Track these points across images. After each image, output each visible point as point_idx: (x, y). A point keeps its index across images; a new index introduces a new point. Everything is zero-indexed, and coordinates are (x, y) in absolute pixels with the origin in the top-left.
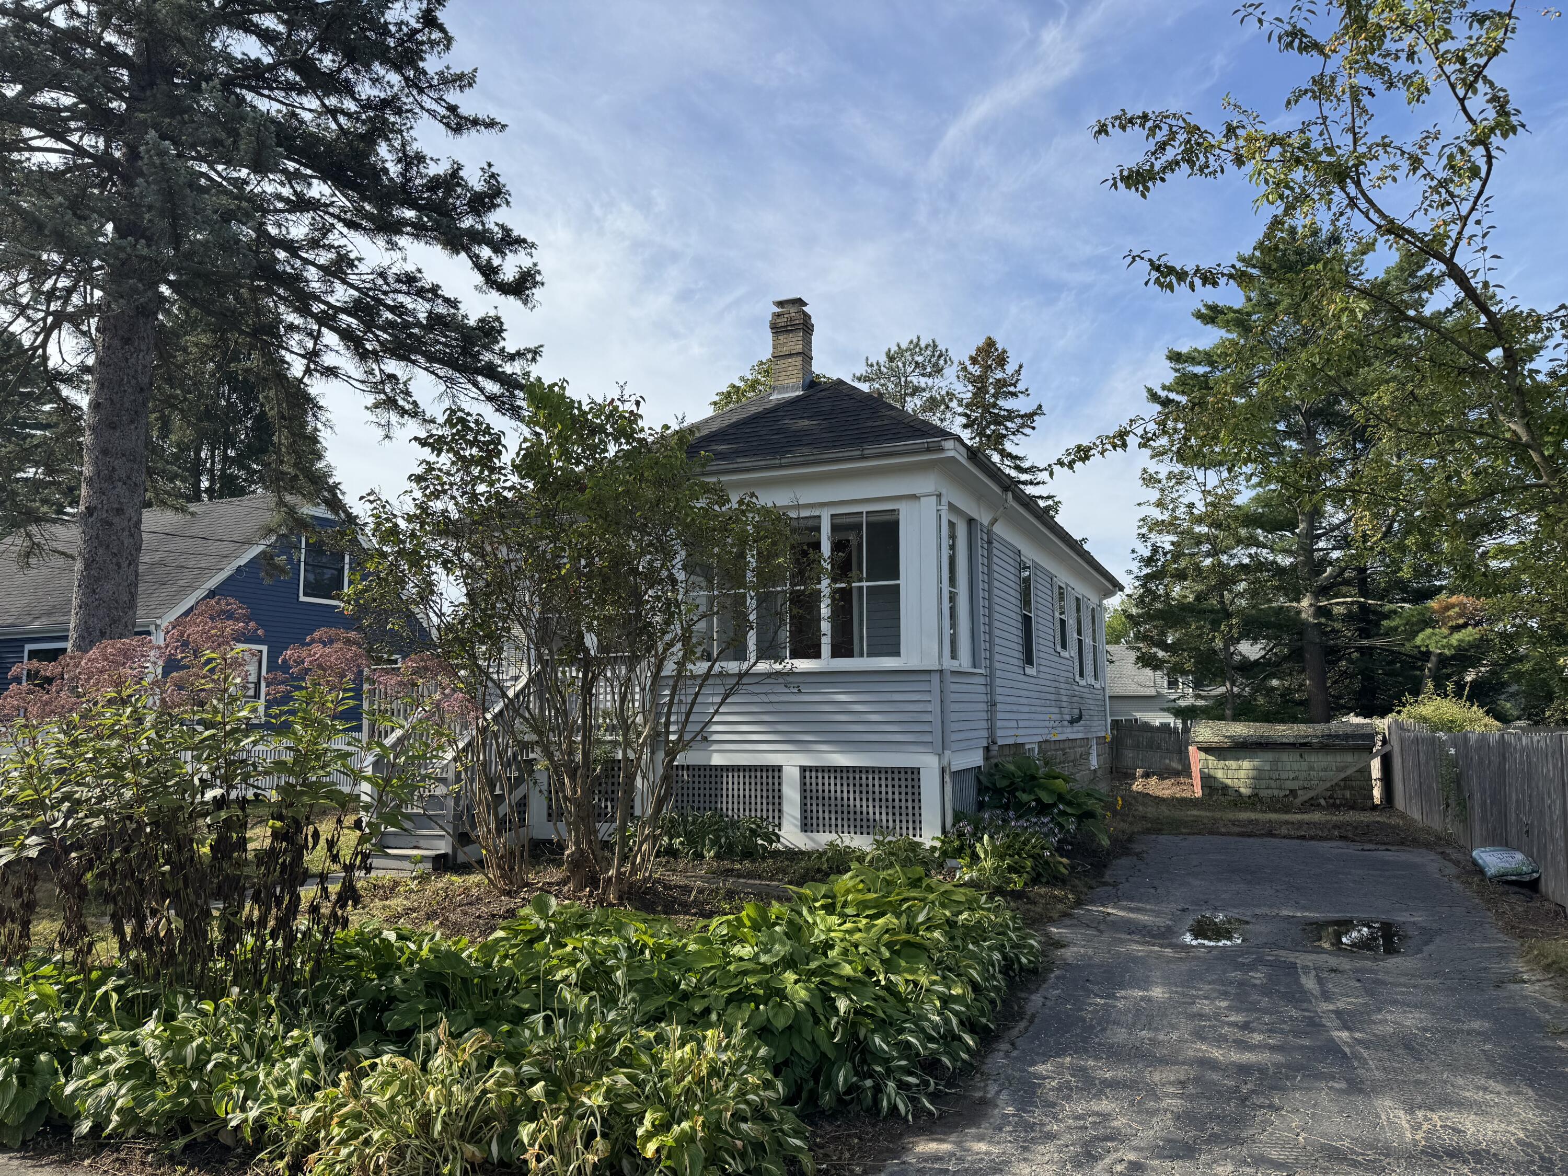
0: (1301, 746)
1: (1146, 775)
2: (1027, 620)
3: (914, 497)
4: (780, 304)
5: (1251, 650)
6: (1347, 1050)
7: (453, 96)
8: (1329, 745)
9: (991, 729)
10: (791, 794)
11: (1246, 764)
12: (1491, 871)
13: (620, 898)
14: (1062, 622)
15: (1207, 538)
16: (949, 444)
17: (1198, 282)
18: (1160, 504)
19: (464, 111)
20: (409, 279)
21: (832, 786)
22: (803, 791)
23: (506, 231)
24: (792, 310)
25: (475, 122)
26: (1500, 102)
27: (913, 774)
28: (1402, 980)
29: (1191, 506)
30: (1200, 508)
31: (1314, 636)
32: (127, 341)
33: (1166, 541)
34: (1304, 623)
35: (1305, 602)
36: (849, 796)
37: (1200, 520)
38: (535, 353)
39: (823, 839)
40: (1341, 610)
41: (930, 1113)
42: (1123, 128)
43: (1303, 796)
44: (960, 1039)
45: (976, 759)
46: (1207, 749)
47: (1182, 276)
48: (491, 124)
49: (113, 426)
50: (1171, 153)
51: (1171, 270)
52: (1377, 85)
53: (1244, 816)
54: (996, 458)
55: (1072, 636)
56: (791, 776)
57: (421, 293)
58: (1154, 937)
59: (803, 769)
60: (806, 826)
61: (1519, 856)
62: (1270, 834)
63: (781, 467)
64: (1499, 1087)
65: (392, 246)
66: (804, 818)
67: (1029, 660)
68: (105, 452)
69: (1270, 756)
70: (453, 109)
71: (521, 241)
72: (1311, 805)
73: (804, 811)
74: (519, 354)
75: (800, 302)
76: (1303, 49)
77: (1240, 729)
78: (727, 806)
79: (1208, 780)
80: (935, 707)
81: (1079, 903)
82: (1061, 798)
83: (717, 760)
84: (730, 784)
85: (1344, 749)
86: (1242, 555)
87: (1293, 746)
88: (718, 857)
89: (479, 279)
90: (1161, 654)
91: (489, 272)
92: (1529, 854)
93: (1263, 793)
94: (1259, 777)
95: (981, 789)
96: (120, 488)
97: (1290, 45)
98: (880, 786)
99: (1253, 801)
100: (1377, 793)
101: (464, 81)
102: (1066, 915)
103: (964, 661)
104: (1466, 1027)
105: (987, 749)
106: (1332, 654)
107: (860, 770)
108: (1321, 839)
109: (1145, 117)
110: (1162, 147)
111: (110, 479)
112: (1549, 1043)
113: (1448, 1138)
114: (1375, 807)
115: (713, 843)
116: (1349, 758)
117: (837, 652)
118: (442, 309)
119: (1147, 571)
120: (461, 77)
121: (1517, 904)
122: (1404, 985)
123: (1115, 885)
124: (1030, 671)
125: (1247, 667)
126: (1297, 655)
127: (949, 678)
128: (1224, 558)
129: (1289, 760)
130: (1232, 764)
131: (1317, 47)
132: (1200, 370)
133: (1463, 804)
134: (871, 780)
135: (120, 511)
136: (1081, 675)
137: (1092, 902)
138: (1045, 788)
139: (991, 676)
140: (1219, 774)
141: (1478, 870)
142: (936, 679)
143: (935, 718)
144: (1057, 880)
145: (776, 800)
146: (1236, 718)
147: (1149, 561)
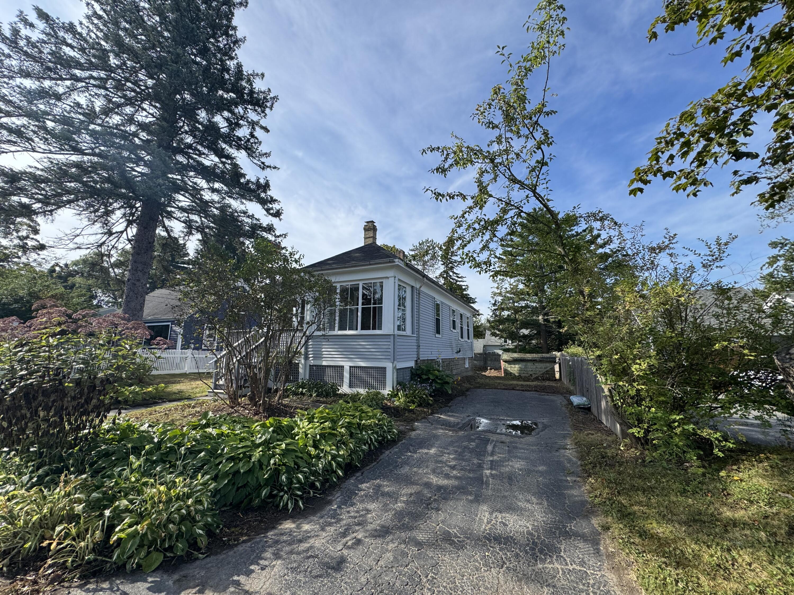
0: (533, 361)
1: (491, 369)
2: (438, 321)
3: (387, 278)
4: (367, 222)
5: (525, 332)
6: (485, 479)
7: (263, 160)
8: (541, 361)
9: (418, 354)
10: (346, 375)
11: (517, 366)
12: (575, 404)
13: (264, 411)
14: (454, 321)
15: (511, 298)
16: (396, 260)
17: (448, 198)
18: (498, 288)
19: (266, 164)
20: (245, 213)
21: (359, 372)
22: (350, 374)
23: (272, 198)
24: (370, 224)
25: (269, 167)
26: (546, 134)
27: (383, 370)
28: (525, 446)
29: (506, 288)
30: (509, 289)
31: (543, 328)
32: (145, 228)
33: (499, 299)
34: (541, 324)
35: (540, 317)
36: (364, 376)
37: (507, 292)
38: (285, 235)
39: (355, 390)
40: (552, 320)
41: (300, 508)
42: (431, 151)
43: (534, 376)
44: (335, 472)
45: (412, 364)
46: (505, 361)
47: (443, 196)
48: (275, 168)
49: (138, 254)
50: (450, 161)
51: (440, 194)
52: (515, 138)
53: (515, 382)
54: (451, 274)
55: (458, 325)
56: (347, 368)
57: (248, 217)
58: (450, 426)
59: (350, 367)
60: (351, 386)
61: (585, 399)
62: (513, 389)
63: (345, 268)
64: (534, 500)
65: (242, 203)
66: (350, 383)
67: (438, 332)
68: (135, 262)
69: (524, 364)
70: (263, 163)
71: (276, 200)
72: (537, 379)
73: (350, 381)
74: (280, 236)
75: (372, 222)
76: (493, 128)
77: (516, 355)
78: (327, 379)
79: (506, 371)
80: (392, 347)
81: (432, 413)
82: (437, 377)
83: (324, 363)
84: (328, 371)
85: (547, 362)
86: (523, 304)
87: (531, 360)
88: (317, 396)
89: (265, 213)
90: (498, 332)
91: (268, 210)
92: (588, 398)
93: (522, 375)
94: (521, 370)
95: (412, 374)
96: (139, 273)
97: (489, 127)
98: (373, 372)
99: (519, 378)
100: (557, 376)
101: (267, 155)
102: (424, 418)
103: (408, 331)
104: (537, 469)
105: (416, 361)
106: (550, 333)
107: (368, 367)
108: (529, 391)
109: (439, 148)
110: (446, 159)
111: (136, 270)
112: (564, 478)
113: (500, 530)
114: (556, 380)
115: (316, 391)
116: (548, 365)
117: (362, 329)
118: (255, 222)
119: (493, 308)
120: (266, 154)
121: (581, 416)
122: (524, 449)
123: (450, 407)
124: (437, 335)
125: (525, 336)
126: (539, 333)
127: (396, 337)
128: (516, 304)
129: (529, 364)
130: (513, 366)
131: (497, 127)
132: (510, 249)
133: (574, 380)
134: (372, 371)
135: (139, 280)
136: (462, 337)
137: (438, 413)
138: (431, 374)
139: (418, 337)
140: (509, 369)
141: (571, 403)
142: (392, 337)
143: (392, 351)
144: (428, 405)
145: (341, 377)
146: (520, 352)
147: (494, 304)
